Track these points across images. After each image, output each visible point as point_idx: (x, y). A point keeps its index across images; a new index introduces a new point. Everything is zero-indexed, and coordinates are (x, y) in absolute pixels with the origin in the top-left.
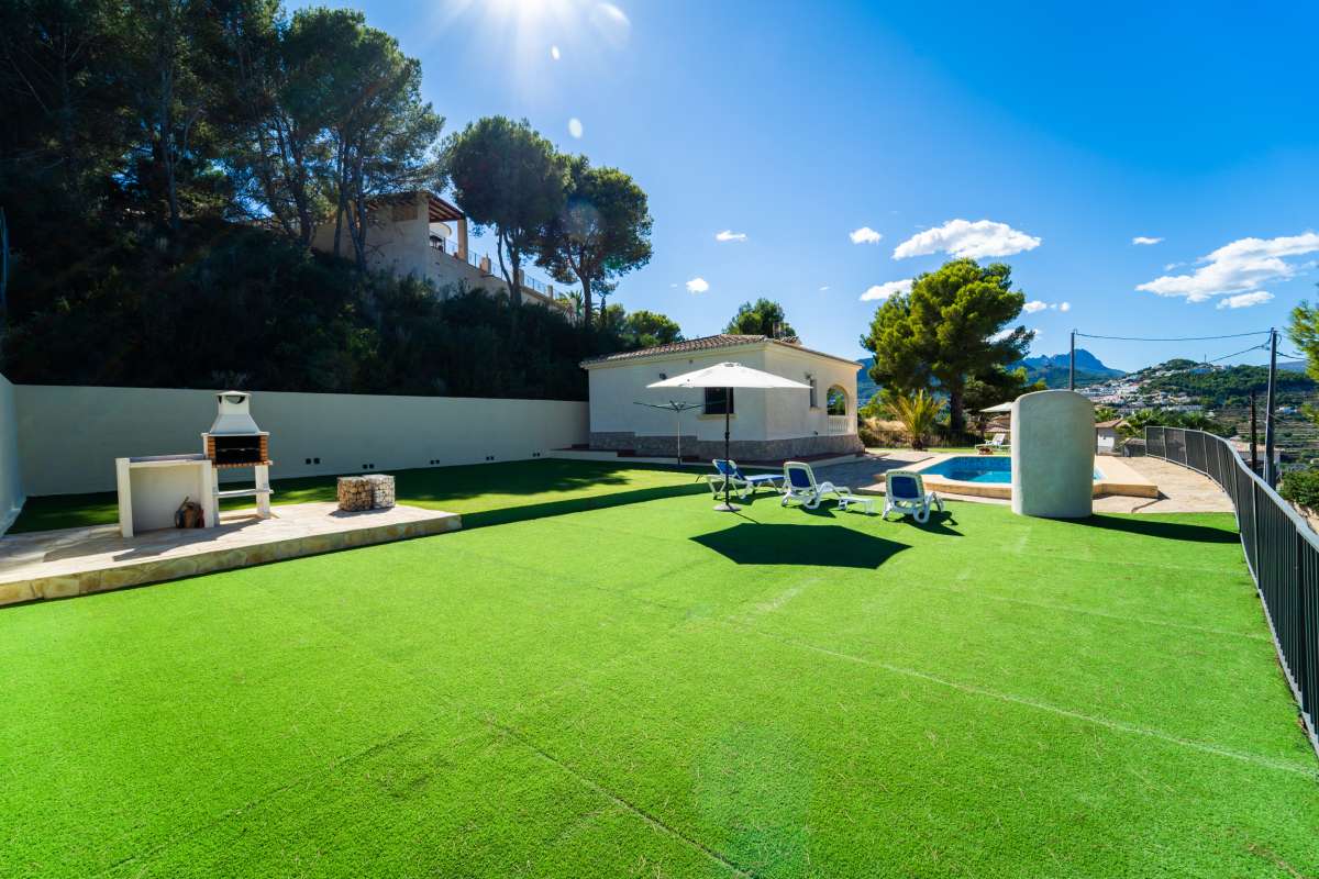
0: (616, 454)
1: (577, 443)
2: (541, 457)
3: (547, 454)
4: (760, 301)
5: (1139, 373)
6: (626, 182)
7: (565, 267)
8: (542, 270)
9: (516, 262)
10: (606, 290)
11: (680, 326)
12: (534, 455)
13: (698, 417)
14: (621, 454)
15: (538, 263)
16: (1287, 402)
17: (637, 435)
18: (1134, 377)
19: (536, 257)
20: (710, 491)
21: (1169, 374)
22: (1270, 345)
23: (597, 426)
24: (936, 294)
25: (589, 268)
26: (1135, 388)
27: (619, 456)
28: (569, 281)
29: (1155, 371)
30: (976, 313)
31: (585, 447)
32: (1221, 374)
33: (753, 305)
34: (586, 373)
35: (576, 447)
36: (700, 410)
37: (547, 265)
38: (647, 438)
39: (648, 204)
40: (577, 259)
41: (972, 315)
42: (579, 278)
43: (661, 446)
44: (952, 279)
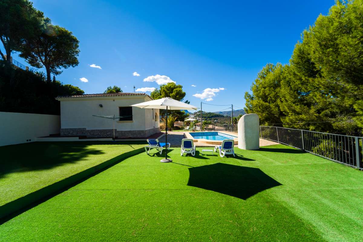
0: (78, 138)
1: (54, 133)
2: (32, 141)
3: (35, 139)
4: (115, 86)
5: (194, 113)
6: (69, 34)
7: (37, 60)
8: (23, 59)
9: (8, 52)
10: (57, 73)
11: (84, 91)
12: (27, 140)
13: (117, 122)
14: (81, 137)
15: (21, 56)
16: (216, 119)
17: (87, 129)
18: (193, 114)
19: (20, 53)
20: (145, 151)
21: (199, 113)
22: (232, 108)
23: (64, 126)
24: (168, 90)
25: (49, 64)
26: (194, 116)
27: (80, 138)
28: (38, 66)
29: (197, 113)
30: (178, 96)
31: (58, 135)
32: (207, 114)
33: (112, 87)
34: (59, 103)
35: (51, 136)
36: (118, 120)
37: (26, 58)
38: (92, 131)
39: (79, 44)
40: (43, 58)
41: (177, 96)
42: (44, 66)
43: (100, 134)
44: (172, 87)
